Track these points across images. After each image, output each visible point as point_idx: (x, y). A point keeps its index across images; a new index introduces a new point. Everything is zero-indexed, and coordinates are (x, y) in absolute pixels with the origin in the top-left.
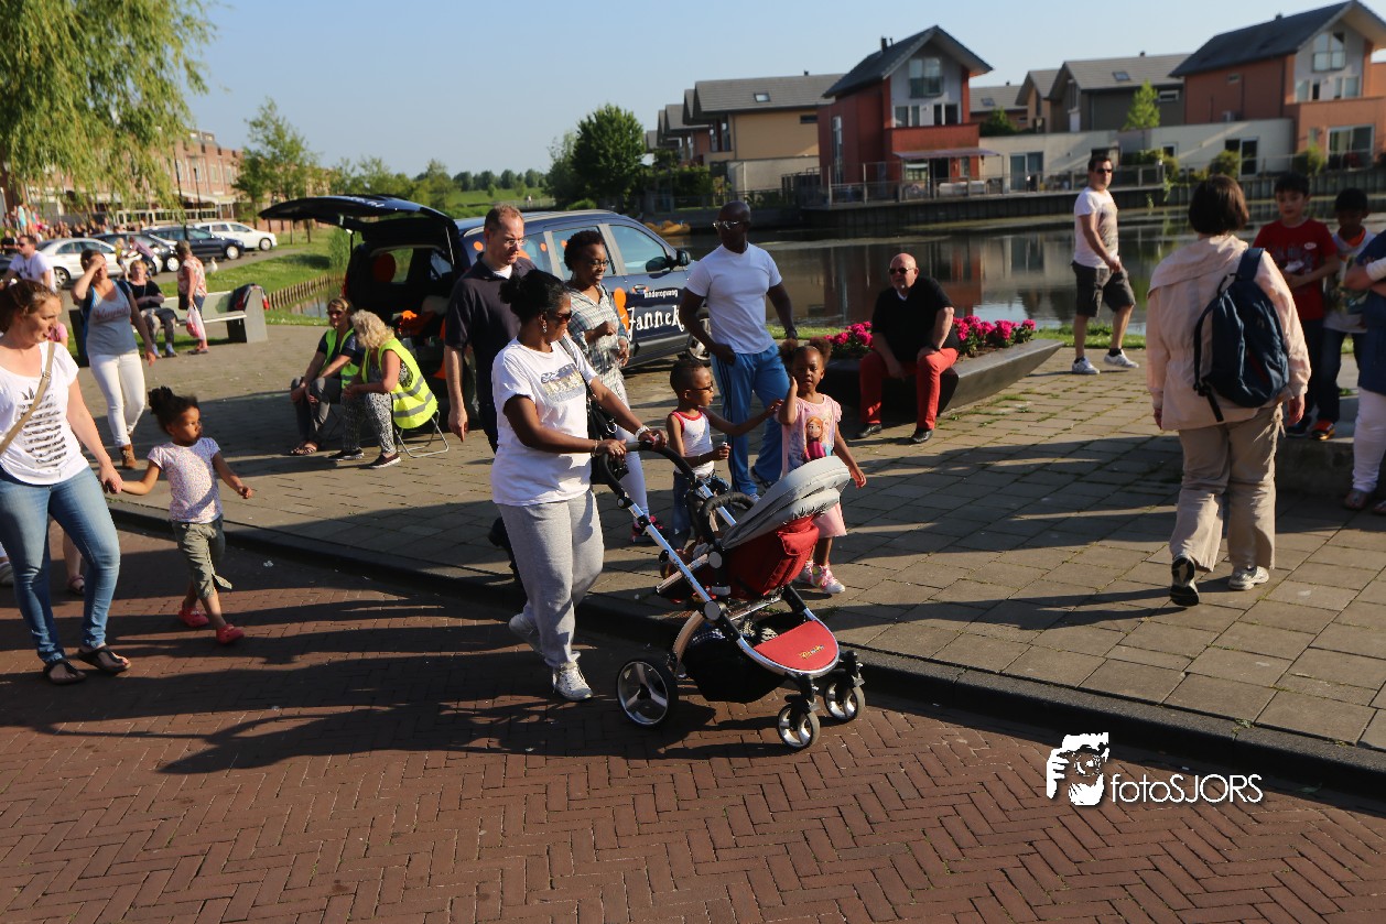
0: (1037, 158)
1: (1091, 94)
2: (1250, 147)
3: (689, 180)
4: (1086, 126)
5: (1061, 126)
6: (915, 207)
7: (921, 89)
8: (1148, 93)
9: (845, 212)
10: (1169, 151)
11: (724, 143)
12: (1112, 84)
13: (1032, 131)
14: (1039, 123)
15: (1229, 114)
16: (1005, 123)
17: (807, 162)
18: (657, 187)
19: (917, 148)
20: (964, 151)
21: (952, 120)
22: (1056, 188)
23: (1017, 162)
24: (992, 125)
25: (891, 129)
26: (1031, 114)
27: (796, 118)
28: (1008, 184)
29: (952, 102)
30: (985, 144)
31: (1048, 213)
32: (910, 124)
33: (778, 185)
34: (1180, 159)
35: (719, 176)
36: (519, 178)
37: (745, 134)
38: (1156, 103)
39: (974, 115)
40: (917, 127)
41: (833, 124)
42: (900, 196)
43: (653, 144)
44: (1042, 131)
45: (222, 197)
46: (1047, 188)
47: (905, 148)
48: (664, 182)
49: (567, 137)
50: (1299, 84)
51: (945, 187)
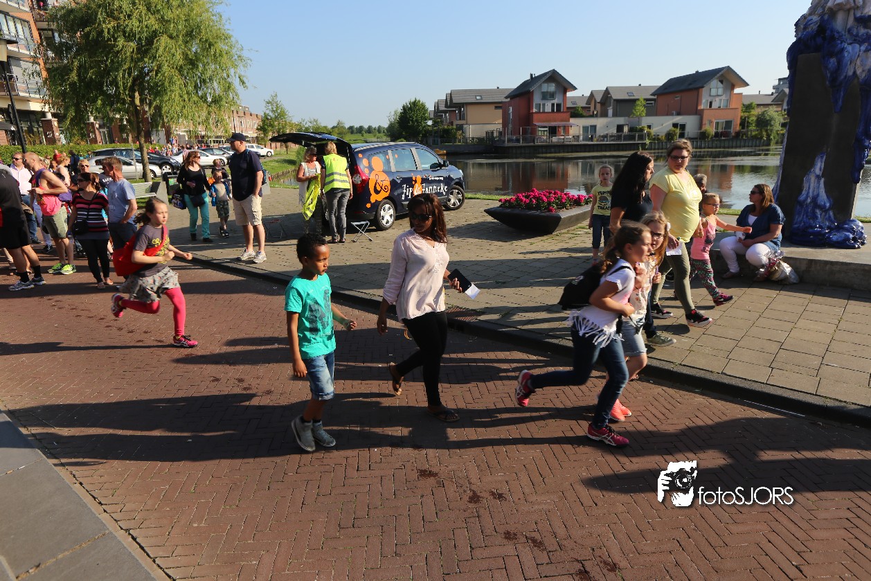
0: (594, 127)
1: (618, 101)
2: (683, 127)
3: (447, 132)
4: (615, 115)
5: (604, 114)
6: (542, 146)
7: (547, 96)
8: (641, 103)
9: (512, 147)
10: (649, 127)
11: (462, 117)
12: (627, 97)
13: (592, 116)
14: (595, 113)
15: (674, 112)
16: (581, 112)
17: (496, 126)
18: (433, 134)
19: (544, 121)
20: (563, 123)
21: (559, 110)
22: (601, 141)
23: (585, 129)
24: (575, 113)
25: (533, 113)
26: (592, 109)
27: (493, 107)
28: (581, 138)
29: (559, 102)
30: (572, 121)
31: (597, 151)
32: (541, 111)
33: (485, 135)
34: (653, 131)
35: (460, 130)
36: (375, 129)
37: (471, 113)
38: (644, 105)
39: (568, 108)
40: (544, 112)
41: (509, 110)
42: (536, 141)
43: (432, 116)
44: (596, 116)
45: (251, 133)
46: (597, 141)
47: (539, 121)
48: (436, 132)
49: (395, 112)
50: (704, 101)
51: (555, 139)
